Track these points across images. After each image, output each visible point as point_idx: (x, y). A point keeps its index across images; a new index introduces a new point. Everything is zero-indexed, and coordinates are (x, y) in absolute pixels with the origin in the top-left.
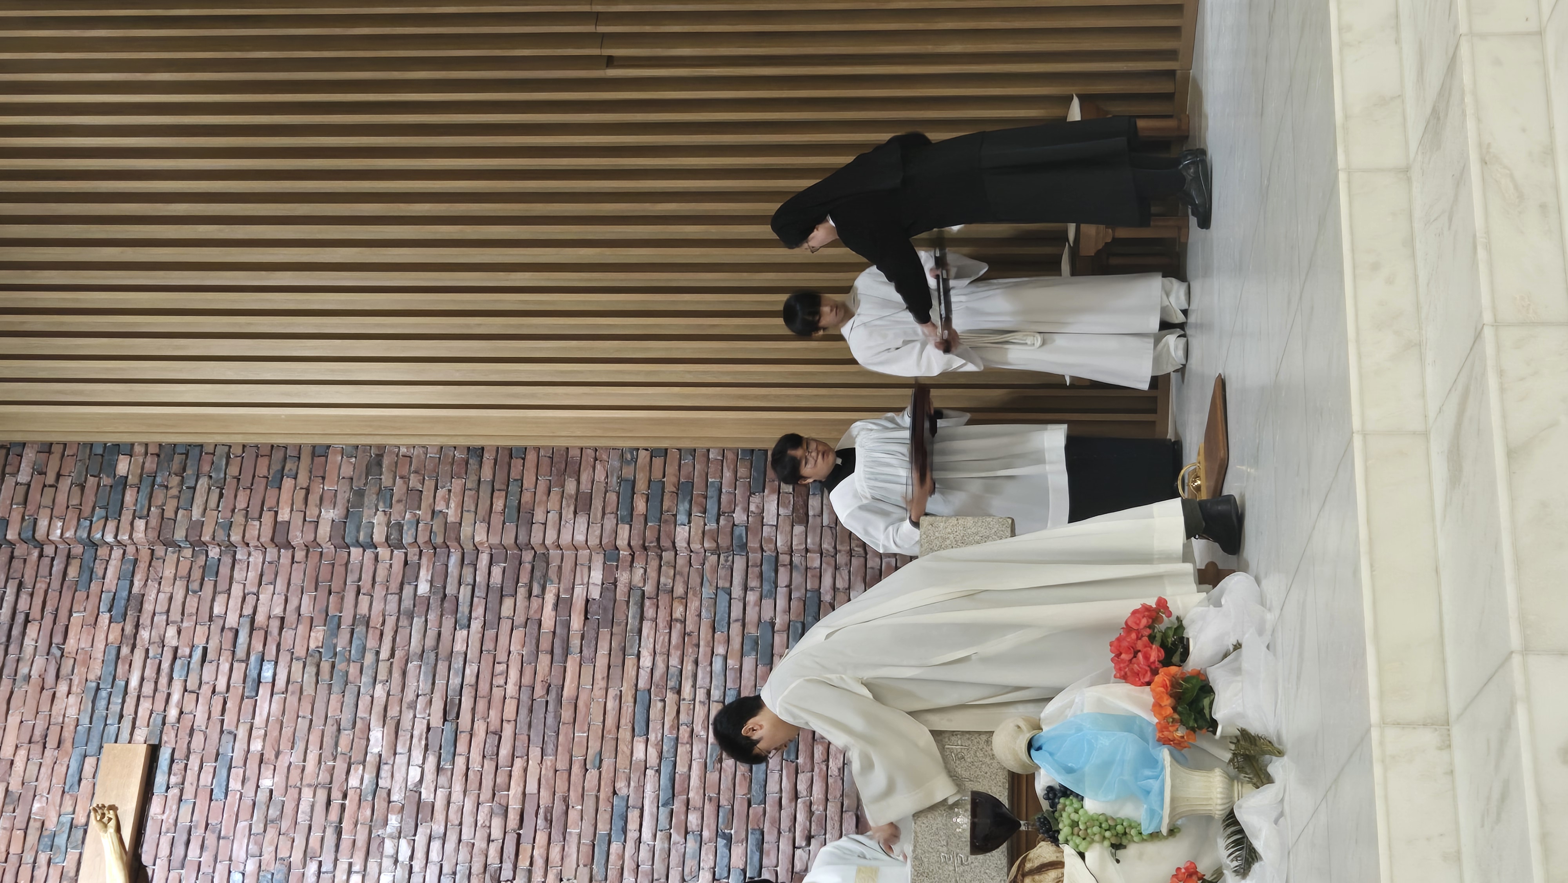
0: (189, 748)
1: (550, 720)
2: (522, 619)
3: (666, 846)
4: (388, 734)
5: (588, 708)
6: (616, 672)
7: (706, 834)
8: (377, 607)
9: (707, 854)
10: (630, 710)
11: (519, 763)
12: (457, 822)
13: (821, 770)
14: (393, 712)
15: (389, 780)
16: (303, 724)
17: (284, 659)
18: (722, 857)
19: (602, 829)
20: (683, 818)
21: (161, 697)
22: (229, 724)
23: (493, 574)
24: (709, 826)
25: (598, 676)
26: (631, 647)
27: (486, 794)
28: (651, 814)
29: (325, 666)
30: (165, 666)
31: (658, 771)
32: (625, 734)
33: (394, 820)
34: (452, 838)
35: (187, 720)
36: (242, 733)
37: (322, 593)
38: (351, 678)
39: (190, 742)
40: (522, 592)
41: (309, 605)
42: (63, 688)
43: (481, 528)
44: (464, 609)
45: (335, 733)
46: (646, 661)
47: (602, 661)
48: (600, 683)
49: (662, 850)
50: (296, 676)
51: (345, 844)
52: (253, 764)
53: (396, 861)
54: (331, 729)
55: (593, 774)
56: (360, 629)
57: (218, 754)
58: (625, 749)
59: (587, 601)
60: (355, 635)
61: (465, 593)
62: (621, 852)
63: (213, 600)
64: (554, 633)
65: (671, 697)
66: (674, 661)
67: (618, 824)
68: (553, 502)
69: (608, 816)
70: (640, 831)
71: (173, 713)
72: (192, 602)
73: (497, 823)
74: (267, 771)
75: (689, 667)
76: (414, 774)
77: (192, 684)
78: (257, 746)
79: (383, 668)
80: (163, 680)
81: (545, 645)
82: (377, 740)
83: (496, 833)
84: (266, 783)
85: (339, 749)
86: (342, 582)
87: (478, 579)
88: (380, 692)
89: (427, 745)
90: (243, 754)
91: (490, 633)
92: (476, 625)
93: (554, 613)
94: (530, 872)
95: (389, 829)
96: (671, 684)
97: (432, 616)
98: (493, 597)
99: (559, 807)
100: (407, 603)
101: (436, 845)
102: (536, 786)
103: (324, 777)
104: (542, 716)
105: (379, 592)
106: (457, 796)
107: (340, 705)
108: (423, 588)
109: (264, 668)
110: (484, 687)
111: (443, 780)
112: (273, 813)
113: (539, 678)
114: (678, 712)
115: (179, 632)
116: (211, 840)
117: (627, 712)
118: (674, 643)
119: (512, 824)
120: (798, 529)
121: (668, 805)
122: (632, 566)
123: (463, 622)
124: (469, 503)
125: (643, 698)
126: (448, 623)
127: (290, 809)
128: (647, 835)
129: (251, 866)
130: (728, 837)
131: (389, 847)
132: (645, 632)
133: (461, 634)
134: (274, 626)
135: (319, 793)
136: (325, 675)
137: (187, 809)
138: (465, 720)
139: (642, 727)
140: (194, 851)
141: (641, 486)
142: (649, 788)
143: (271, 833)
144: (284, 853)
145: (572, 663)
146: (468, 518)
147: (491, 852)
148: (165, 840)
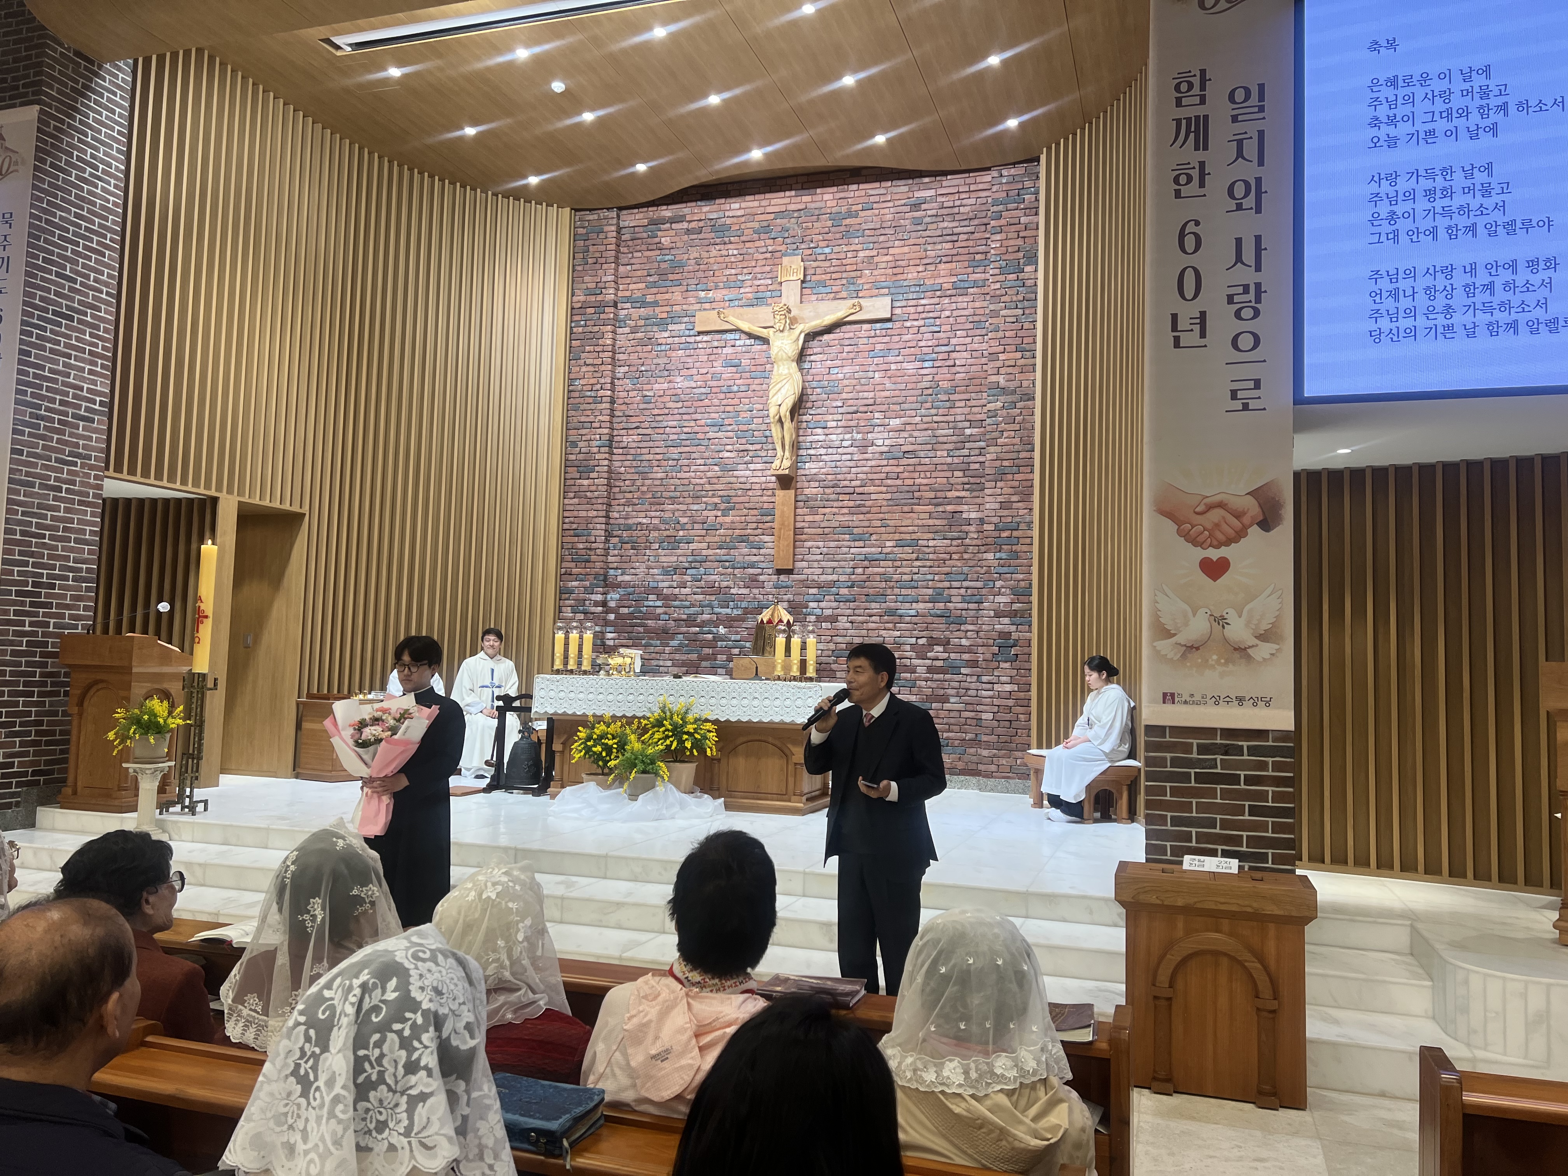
0: (893, 335)
1: (903, 501)
2: (952, 482)
3: (848, 560)
4: (898, 427)
5: (909, 518)
6: (926, 529)
7: (853, 576)
8: (959, 411)
9: (845, 578)
11: (884, 489)
12: (859, 465)
14: (908, 427)
15: (877, 431)
16: (903, 386)
17: (934, 370)
18: (843, 585)
19: (855, 531)
20: (860, 566)
21: (916, 316)
22: (904, 351)
23: (975, 465)
24: (856, 578)
25: (924, 521)
26: (938, 536)
27: (870, 476)
28: (862, 552)
29: (930, 391)
30: (931, 315)
31: (881, 553)
32: (897, 536)
33: (860, 436)
34: (853, 464)
35: (905, 331)
36: (900, 358)
37: (967, 382)
38: (924, 405)
39: (895, 335)
40: (966, 480)
41: (960, 377)
42: (921, 268)
43: (994, 456)
44: (958, 453)
45: (899, 402)
46: (931, 543)
47: (931, 522)
48: (920, 523)
49: (846, 558)
50: (926, 378)
51: (849, 416)
52: (885, 367)
53: (842, 440)
54: (900, 400)
55: (879, 523)
56: (948, 404)
57: (890, 350)
58: (890, 537)
59: (962, 512)
60: (945, 403)
61: (965, 452)
62: (846, 540)
63: (963, 330)
64: (946, 498)
65: (915, 556)
66: (931, 556)
67: (857, 537)
68: (1006, 490)
69: (861, 532)
70: (855, 547)
71: (908, 324)
72: (963, 319)
73: (858, 483)
74: (882, 374)
75: (928, 563)
76: (880, 442)
77: (922, 329)
78: (893, 367)
79: (929, 419)
80: (924, 315)
81: (939, 494)
83: (854, 483)
84: (877, 375)
85: (892, 405)
86: (972, 391)
87: (972, 457)
88: (918, 419)
89: (894, 446)
90: (889, 361)
91: (945, 467)
92: (949, 460)
93: (955, 496)
94: (838, 500)
95: (855, 435)
96: (920, 556)
97: (954, 438)
98: (964, 466)
99: (864, 510)
100: (960, 425)
101: (849, 457)
102: (874, 499)
103: (878, 401)
104: (906, 497)
105: (967, 410)
106: (870, 463)
107: (912, 402)
108: (968, 432)
109: (931, 362)
110: (919, 468)
112: (863, 381)
113: (923, 494)
114: (908, 560)
115: (948, 317)
116: (852, 355)
117: (908, 537)
118: (940, 555)
119: (858, 490)
120: (992, 613)
121: (866, 559)
122: (978, 532)
123: (951, 454)
124: (1005, 449)
125: (914, 543)
126: (951, 446)
127: (866, 388)
128: (852, 550)
129: (840, 376)
130: (852, 587)
131: (848, 436)
132: (945, 541)
133: (945, 454)
134: (951, 363)
135: (872, 400)
136: (926, 392)
137: (865, 341)
138: (905, 461)
139: (900, 544)
140: (847, 349)
141: (1015, 533)
142: (873, 549)
143: (854, 382)
144: (846, 389)
145: (930, 508)
146: (999, 449)
147: (845, 482)
148: (851, 335)
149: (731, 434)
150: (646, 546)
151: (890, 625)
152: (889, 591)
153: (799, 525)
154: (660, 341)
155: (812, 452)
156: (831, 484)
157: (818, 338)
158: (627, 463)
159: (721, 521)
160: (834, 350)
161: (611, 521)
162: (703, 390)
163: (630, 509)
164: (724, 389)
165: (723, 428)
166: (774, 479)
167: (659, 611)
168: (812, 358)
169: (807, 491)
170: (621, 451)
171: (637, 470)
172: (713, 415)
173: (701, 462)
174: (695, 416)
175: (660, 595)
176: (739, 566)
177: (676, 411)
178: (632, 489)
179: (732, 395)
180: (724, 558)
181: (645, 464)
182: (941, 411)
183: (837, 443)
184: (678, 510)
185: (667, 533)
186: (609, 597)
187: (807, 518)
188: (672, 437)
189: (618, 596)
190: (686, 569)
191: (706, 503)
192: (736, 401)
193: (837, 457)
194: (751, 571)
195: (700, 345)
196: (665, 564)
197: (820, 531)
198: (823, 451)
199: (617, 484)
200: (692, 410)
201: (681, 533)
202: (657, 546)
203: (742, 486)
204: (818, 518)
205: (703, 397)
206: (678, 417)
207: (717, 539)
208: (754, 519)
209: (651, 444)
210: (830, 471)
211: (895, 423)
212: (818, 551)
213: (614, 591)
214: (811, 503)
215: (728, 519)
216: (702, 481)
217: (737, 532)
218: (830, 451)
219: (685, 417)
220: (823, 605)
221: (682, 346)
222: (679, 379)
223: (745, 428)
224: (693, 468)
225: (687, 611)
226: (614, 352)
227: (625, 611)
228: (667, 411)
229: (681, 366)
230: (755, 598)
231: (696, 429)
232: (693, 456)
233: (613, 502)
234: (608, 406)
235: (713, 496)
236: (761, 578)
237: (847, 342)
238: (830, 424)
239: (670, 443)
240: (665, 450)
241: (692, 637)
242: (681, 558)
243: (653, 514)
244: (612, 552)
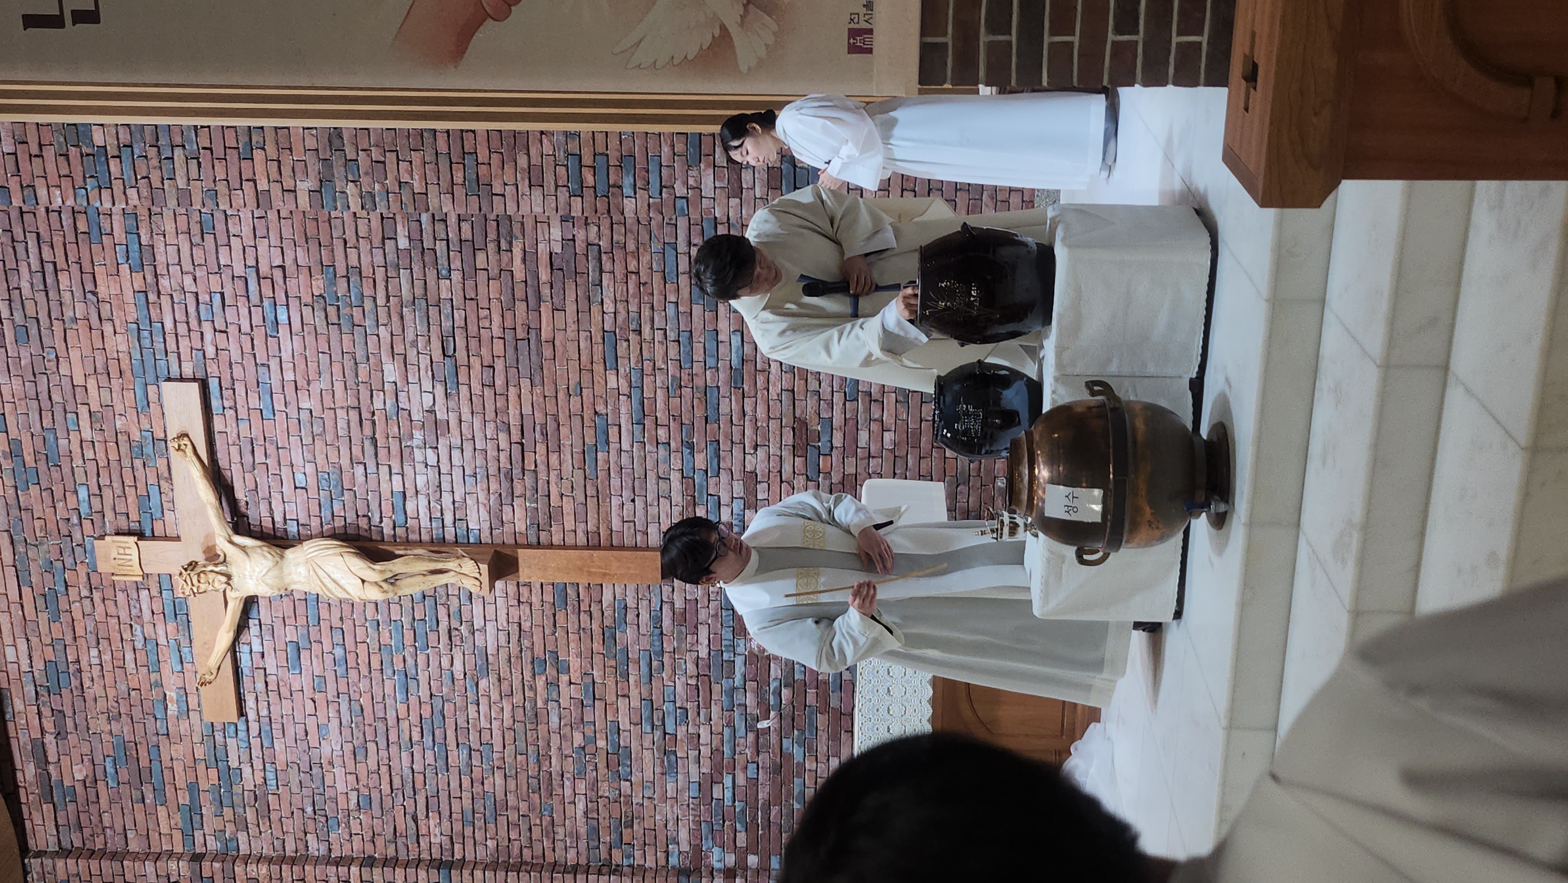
0: (232, 378)
2: (496, 271)
3: (642, 454)
4: (398, 368)
5: (565, 347)
6: (583, 317)
7: (673, 444)
8: (365, 260)
9: (675, 459)
10: (600, 348)
11: (512, 391)
12: (470, 437)
13: (763, 394)
14: (399, 349)
15: (408, 404)
16: (324, 359)
17: (294, 304)
18: (688, 462)
19: (590, 441)
20: (654, 433)
21: (195, 335)
22: (260, 358)
23: (463, 230)
24: (675, 439)
25: (570, 321)
26: (595, 295)
27: (490, 415)
28: (628, 430)
29: (332, 311)
30: (191, 308)
31: (630, 397)
32: (598, 368)
33: (418, 435)
34: (468, 447)
35: (224, 353)
36: (274, 364)
37: (313, 246)
38: (356, 321)
39: (232, 373)
40: (491, 247)
41: (305, 258)
42: (108, 328)
43: (446, 199)
44: (442, 261)
45: (354, 366)
46: (609, 308)
47: (570, 309)
48: (572, 327)
49: (639, 457)
50: (308, 318)
51: (382, 453)
52: (290, 390)
53: (426, 466)
54: (349, 364)
55: (575, 401)
56: (354, 279)
57: (258, 383)
58: (600, 380)
59: (551, 254)
60: (351, 284)
61: (441, 247)
62: (606, 458)
63: (217, 252)
64: (526, 282)
65: (633, 337)
66: (633, 308)
67: (602, 438)
68: (508, 177)
69: (593, 432)
70: (620, 443)
71: (210, 349)
72: (198, 253)
73: (503, 437)
74: (303, 396)
75: (646, 313)
76: (428, 400)
77: (219, 324)
78: (289, 376)
79: (382, 312)
80: (193, 322)
81: (519, 293)
82: (390, 371)
83: (504, 444)
84: (305, 404)
85: (360, 379)
86: (329, 237)
87: (450, 235)
88: (383, 332)
89: (433, 375)
90: (279, 383)
91: (470, 283)
92: (456, 276)
93: (523, 266)
94: (535, 472)
95: (415, 443)
96: (632, 327)
97: (416, 268)
98: (467, 249)
99: (551, 426)
100: (391, 257)
101: (456, 454)
102: (531, 409)
103: (352, 402)
104: (527, 353)
105: (364, 245)
106: (466, 417)
107: (352, 343)
108: (403, 243)
109: (278, 311)
110: (473, 329)
111: (452, 404)
112: (317, 429)
113: (519, 322)
114: (641, 349)
115: (195, 280)
116: (271, 450)
117: (598, 349)
118: (631, 291)
119: (516, 437)
120: (734, 202)
121: (641, 423)
122: (586, 224)
123: (444, 272)
124: (431, 177)
125: (611, 339)
126: (431, 275)
127: (329, 424)
128: (625, 446)
129: (310, 469)
130: (691, 446)
131: (418, 455)
132: (605, 283)
133: (445, 283)
134: (278, 274)
135: (351, 412)
136: (333, 318)
137: (244, 426)
138: (461, 354)
139: (612, 362)
140: (260, 457)
141: (587, 160)
142: (623, 410)
143: (319, 444)
144: (333, 458)
145: (545, 309)
146: (433, 190)
147: (502, 459)
148: (234, 450)
149: (421, 659)
150: (626, 803)
151: (760, 380)
152: (699, 382)
153: (581, 540)
154: (259, 781)
155: (449, 519)
156: (505, 484)
157: (243, 509)
158: (479, 836)
159: (578, 674)
160: (262, 480)
161: (583, 861)
162: (344, 707)
163: (560, 830)
164: (341, 671)
165: (411, 672)
166: (499, 584)
167: (741, 780)
168: (278, 518)
169: (520, 527)
170: (457, 847)
171: (492, 820)
172: (388, 690)
173: (472, 709)
174: (392, 722)
175: (714, 779)
176: (657, 643)
177: (383, 754)
178: (524, 827)
179: (351, 658)
180: (644, 669)
181: (479, 806)
182: (368, 291)
183: (432, 473)
184: (560, 749)
185: (602, 766)
186: (717, 865)
187: (569, 524)
188: (430, 759)
189: (716, 850)
190: (665, 734)
191: (546, 702)
192: (362, 649)
193: (457, 473)
194: (667, 622)
195: (264, 712)
196: (658, 770)
197: (591, 503)
198: (447, 499)
199: (515, 851)
200: (381, 726)
201: (601, 743)
202: (625, 785)
203: (514, 639)
204: (568, 506)
205: (356, 707)
206: (394, 749)
207: (611, 682)
208: (573, 618)
209: (443, 796)
210: (482, 485)
211: (391, 372)
212: (628, 506)
213: (708, 857)
214: (542, 519)
215: (575, 663)
216: (507, 709)
217: (597, 646)
218: (446, 486)
219: (393, 737)
220: (725, 498)
221: (266, 744)
222: (326, 750)
223: (409, 636)
224: (484, 724)
225: (741, 732)
226: (283, 860)
227: (742, 839)
228: (384, 769)
229: (302, 746)
230: (716, 616)
231: (414, 718)
232: (462, 723)
233: (550, 858)
234: (377, 871)
235: (533, 688)
236: (679, 604)
237: (248, 458)
238: (398, 487)
239: (441, 763)
240: (454, 771)
241: (786, 723)
242: (647, 743)
243: (568, 792)
244: (638, 861)
